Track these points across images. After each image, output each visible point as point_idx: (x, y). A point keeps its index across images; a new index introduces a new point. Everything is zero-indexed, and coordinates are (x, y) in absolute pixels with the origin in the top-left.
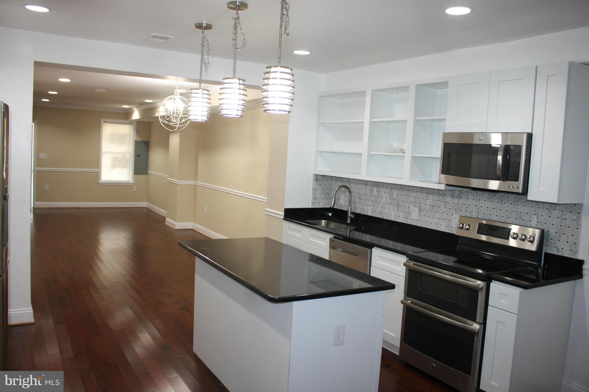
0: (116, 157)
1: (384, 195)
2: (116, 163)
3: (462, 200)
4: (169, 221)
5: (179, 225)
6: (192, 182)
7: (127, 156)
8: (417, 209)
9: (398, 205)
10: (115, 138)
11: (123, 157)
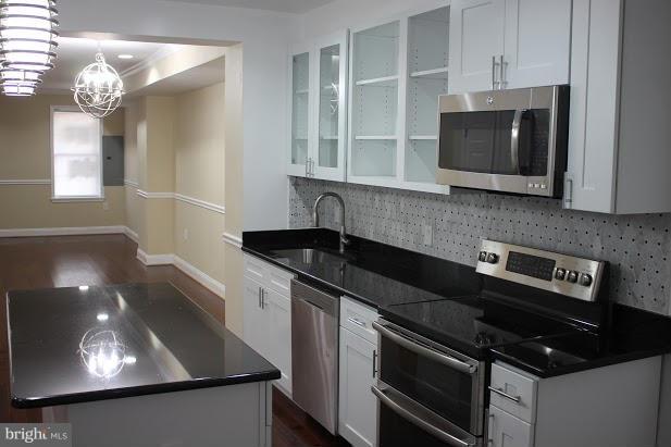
0: (76, 162)
1: (388, 206)
3: (491, 211)
4: (141, 254)
5: (151, 259)
6: (169, 195)
7: (92, 160)
8: (431, 228)
9: (407, 223)
10: (73, 134)
11: (88, 160)
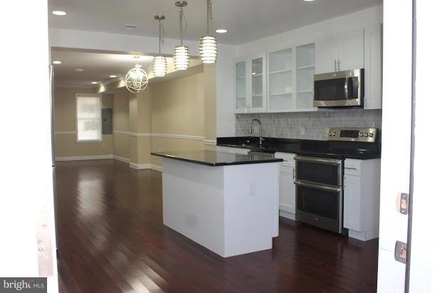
0: (88, 122)
1: (283, 123)
2: (89, 126)
3: (331, 119)
4: (132, 164)
5: (140, 166)
7: (96, 121)
8: (304, 129)
10: (86, 108)
11: (94, 122)
